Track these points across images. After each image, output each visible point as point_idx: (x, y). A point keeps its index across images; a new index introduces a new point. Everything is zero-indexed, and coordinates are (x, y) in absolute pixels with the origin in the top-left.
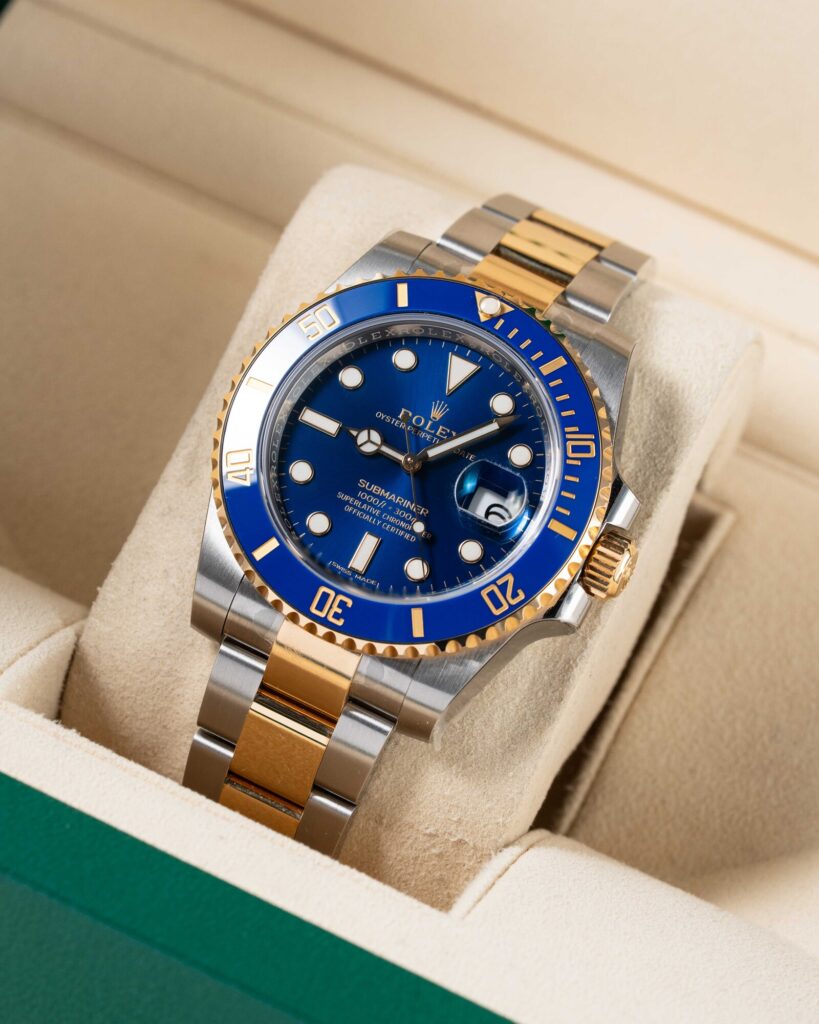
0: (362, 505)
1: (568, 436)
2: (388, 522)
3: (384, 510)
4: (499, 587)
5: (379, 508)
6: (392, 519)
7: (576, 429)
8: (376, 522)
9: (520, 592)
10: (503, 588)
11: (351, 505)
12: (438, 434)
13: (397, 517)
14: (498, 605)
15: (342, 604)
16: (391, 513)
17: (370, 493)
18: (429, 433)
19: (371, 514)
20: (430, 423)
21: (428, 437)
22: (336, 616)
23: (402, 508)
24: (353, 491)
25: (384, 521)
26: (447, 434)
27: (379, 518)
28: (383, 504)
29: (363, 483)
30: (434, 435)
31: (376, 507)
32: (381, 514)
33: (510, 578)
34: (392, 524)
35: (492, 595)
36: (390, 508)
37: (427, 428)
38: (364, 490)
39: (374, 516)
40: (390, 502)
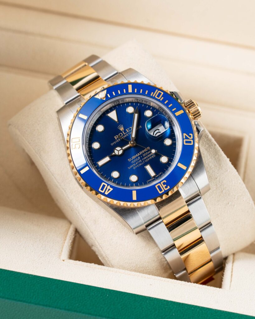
0: (136, 164)
1: (154, 96)
2: (145, 159)
3: (141, 159)
4: (186, 139)
5: (140, 160)
6: (145, 158)
7: (152, 93)
8: (143, 163)
9: (190, 134)
10: (186, 138)
11: (134, 167)
12: (128, 132)
13: (145, 156)
14: (190, 142)
15: (164, 184)
16: (143, 157)
17: (133, 160)
18: (126, 134)
19: (140, 163)
20: (123, 132)
21: (127, 135)
22: (166, 187)
23: (143, 154)
24: (130, 164)
25: (144, 160)
26: (129, 129)
27: (143, 161)
28: (139, 158)
29: (129, 160)
30: (127, 133)
31: (139, 160)
32: (142, 160)
33: (185, 134)
34: (147, 159)
35: (187, 142)
36: (141, 157)
37: (124, 134)
38: (131, 161)
39: (141, 162)
40: (140, 156)
